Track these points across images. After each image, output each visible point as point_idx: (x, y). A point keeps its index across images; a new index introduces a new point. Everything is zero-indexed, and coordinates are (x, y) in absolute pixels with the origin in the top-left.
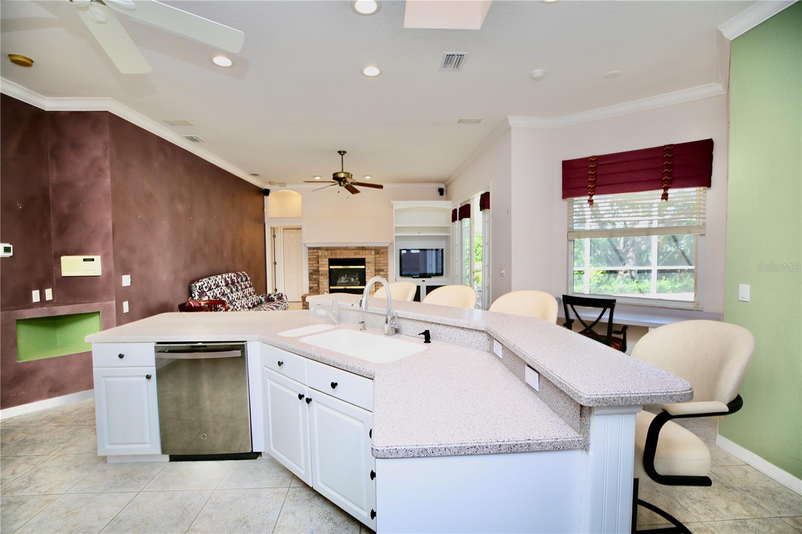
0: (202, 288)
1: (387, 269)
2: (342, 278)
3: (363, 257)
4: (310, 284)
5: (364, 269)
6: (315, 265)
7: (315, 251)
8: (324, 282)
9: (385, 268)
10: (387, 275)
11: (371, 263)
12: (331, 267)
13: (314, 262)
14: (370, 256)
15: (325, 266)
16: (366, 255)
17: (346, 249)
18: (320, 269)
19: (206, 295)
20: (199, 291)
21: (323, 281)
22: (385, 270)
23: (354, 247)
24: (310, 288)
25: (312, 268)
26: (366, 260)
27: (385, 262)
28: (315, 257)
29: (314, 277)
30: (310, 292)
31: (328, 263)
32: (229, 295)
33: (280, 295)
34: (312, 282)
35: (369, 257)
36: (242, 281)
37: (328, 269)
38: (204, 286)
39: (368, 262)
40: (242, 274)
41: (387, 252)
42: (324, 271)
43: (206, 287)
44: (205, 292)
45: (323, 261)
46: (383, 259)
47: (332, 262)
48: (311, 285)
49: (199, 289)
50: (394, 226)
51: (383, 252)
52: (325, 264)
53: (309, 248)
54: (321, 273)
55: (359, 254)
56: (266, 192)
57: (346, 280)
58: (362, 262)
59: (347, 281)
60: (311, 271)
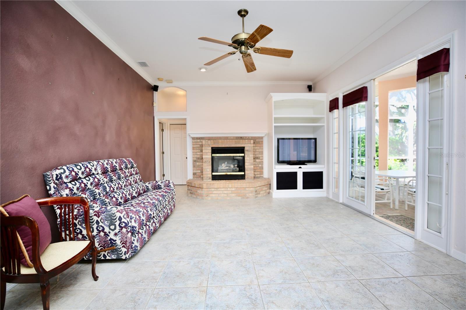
0: (61, 178)
1: (262, 157)
2: (223, 165)
3: (242, 146)
4: (193, 170)
5: (244, 157)
6: (198, 153)
7: (199, 141)
8: (207, 169)
9: (260, 156)
10: (262, 162)
11: (250, 151)
12: (213, 155)
13: (197, 151)
14: (250, 145)
15: (208, 154)
16: (245, 144)
17: (226, 138)
18: (204, 157)
19: (67, 187)
20: (56, 181)
21: (206, 167)
22: (261, 158)
23: (233, 137)
24: (194, 174)
25: (196, 156)
26: (246, 149)
27: (260, 150)
28: (198, 146)
29: (197, 164)
30: (193, 177)
31: (210, 151)
32: (106, 185)
33: (167, 182)
34: (195, 169)
35: (248, 146)
36: (126, 168)
37: (210, 157)
38: (63, 176)
39: (248, 151)
40: (127, 160)
41: (262, 141)
42: (207, 158)
43: (67, 177)
44: (66, 183)
45: (206, 149)
46: (259, 148)
47: (215, 150)
48: (195, 171)
49: (56, 179)
50: (274, 116)
51: (259, 142)
52: (208, 152)
53: (193, 138)
54: (204, 160)
55: (239, 143)
56: (155, 88)
57: (227, 166)
58: (241, 150)
59: (228, 168)
60: (195, 159)
